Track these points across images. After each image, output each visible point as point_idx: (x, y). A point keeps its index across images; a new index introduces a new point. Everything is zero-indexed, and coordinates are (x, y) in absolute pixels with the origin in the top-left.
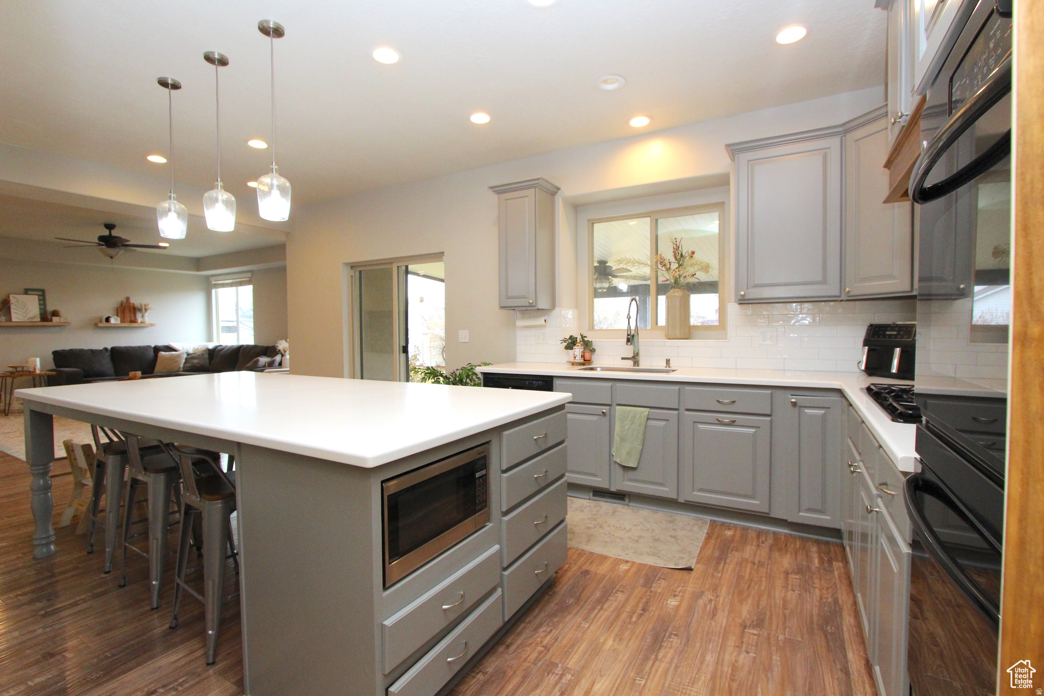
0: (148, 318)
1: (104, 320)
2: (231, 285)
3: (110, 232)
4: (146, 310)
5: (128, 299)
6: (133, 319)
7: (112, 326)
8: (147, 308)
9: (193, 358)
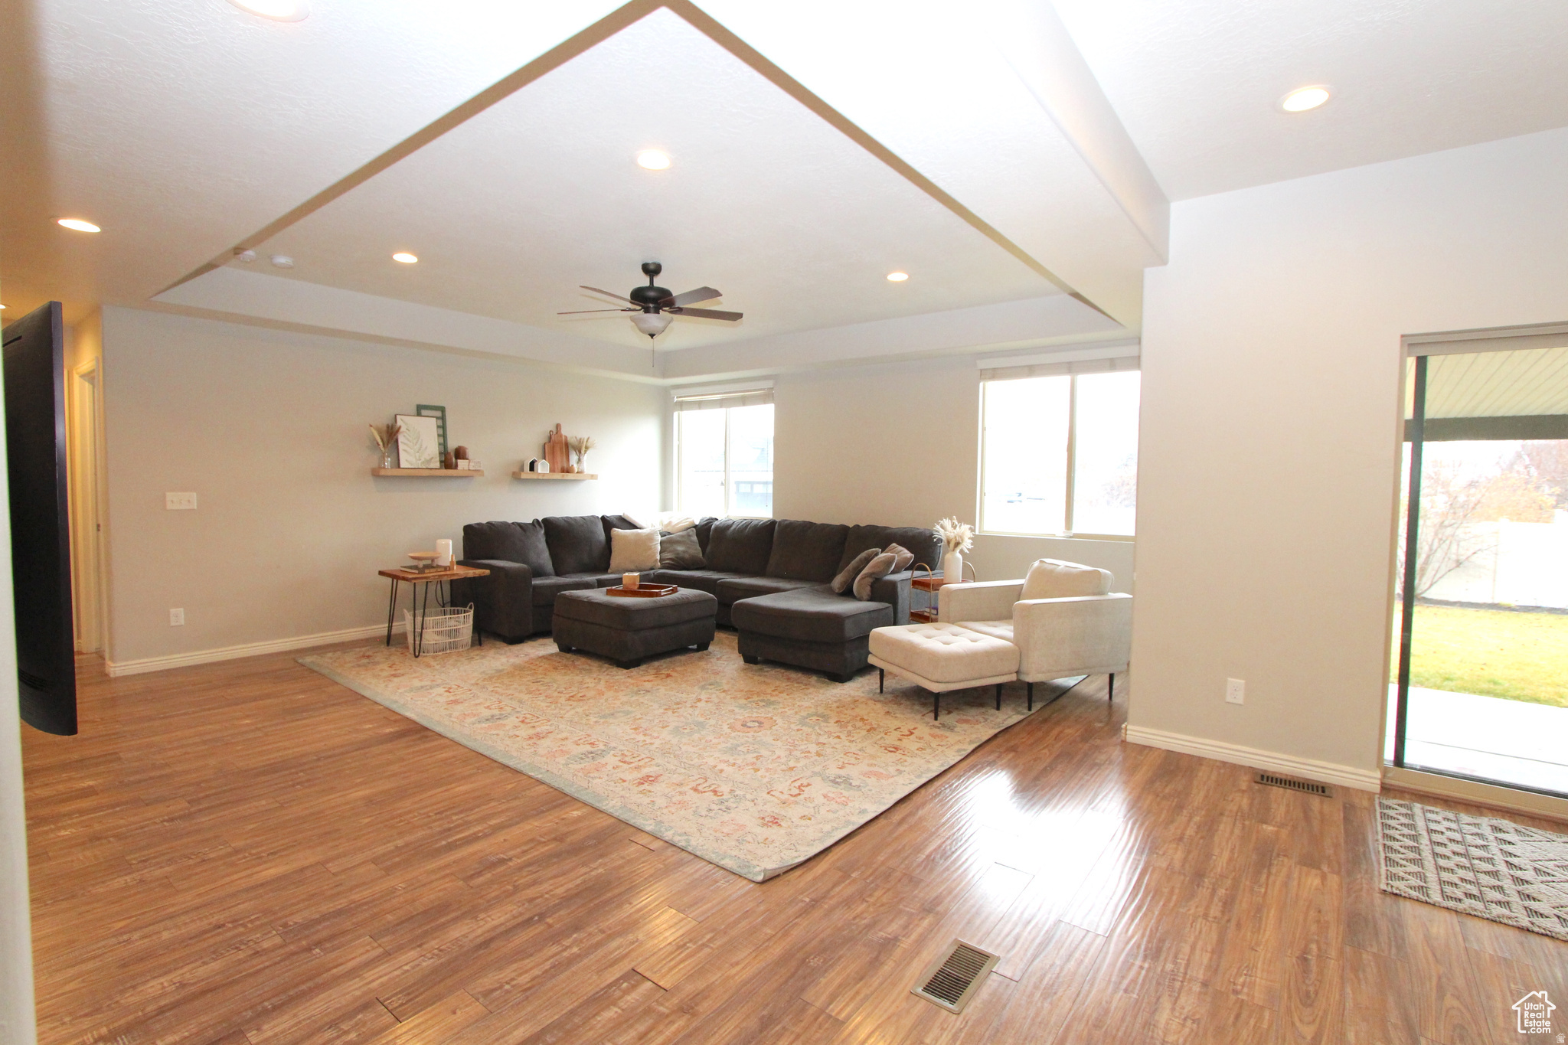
0: (588, 463)
1: (527, 467)
2: (721, 403)
3: (652, 282)
4: (587, 448)
5: (558, 426)
6: (565, 465)
7: (540, 478)
8: (589, 444)
9: (671, 542)
